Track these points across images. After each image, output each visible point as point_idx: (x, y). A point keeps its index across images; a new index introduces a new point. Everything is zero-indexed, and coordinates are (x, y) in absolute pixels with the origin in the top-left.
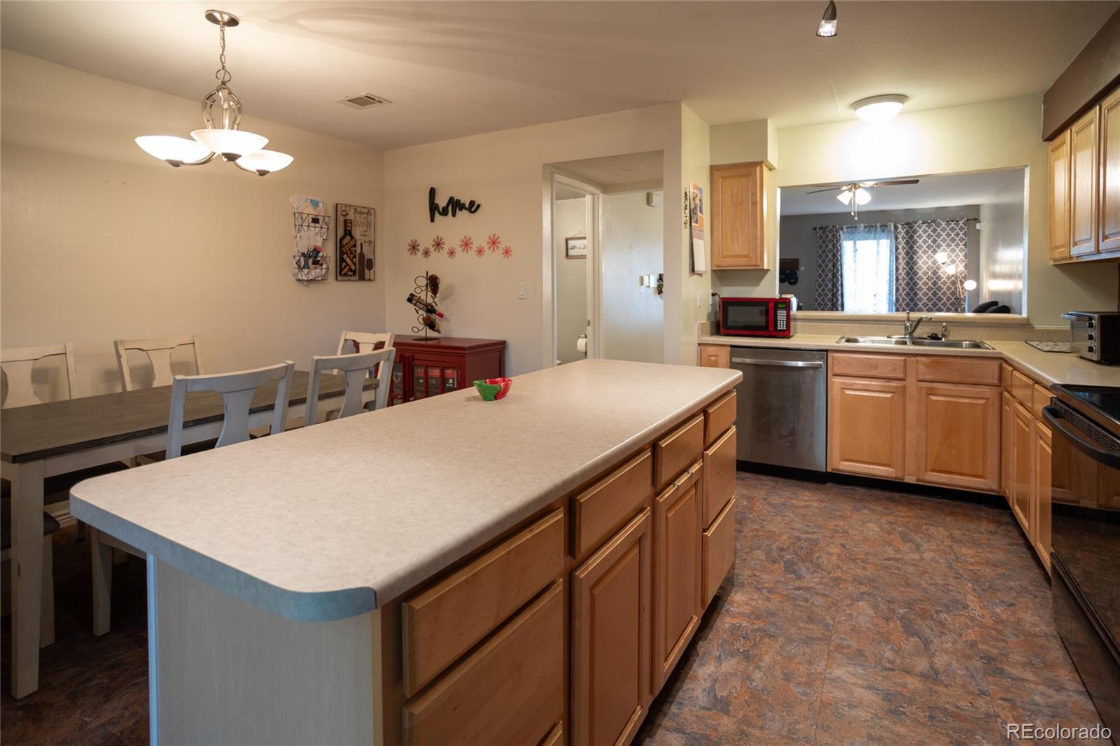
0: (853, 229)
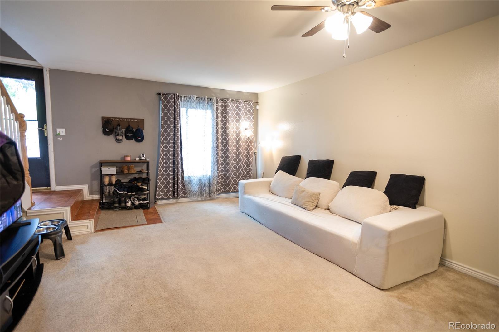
0: (188, 99)
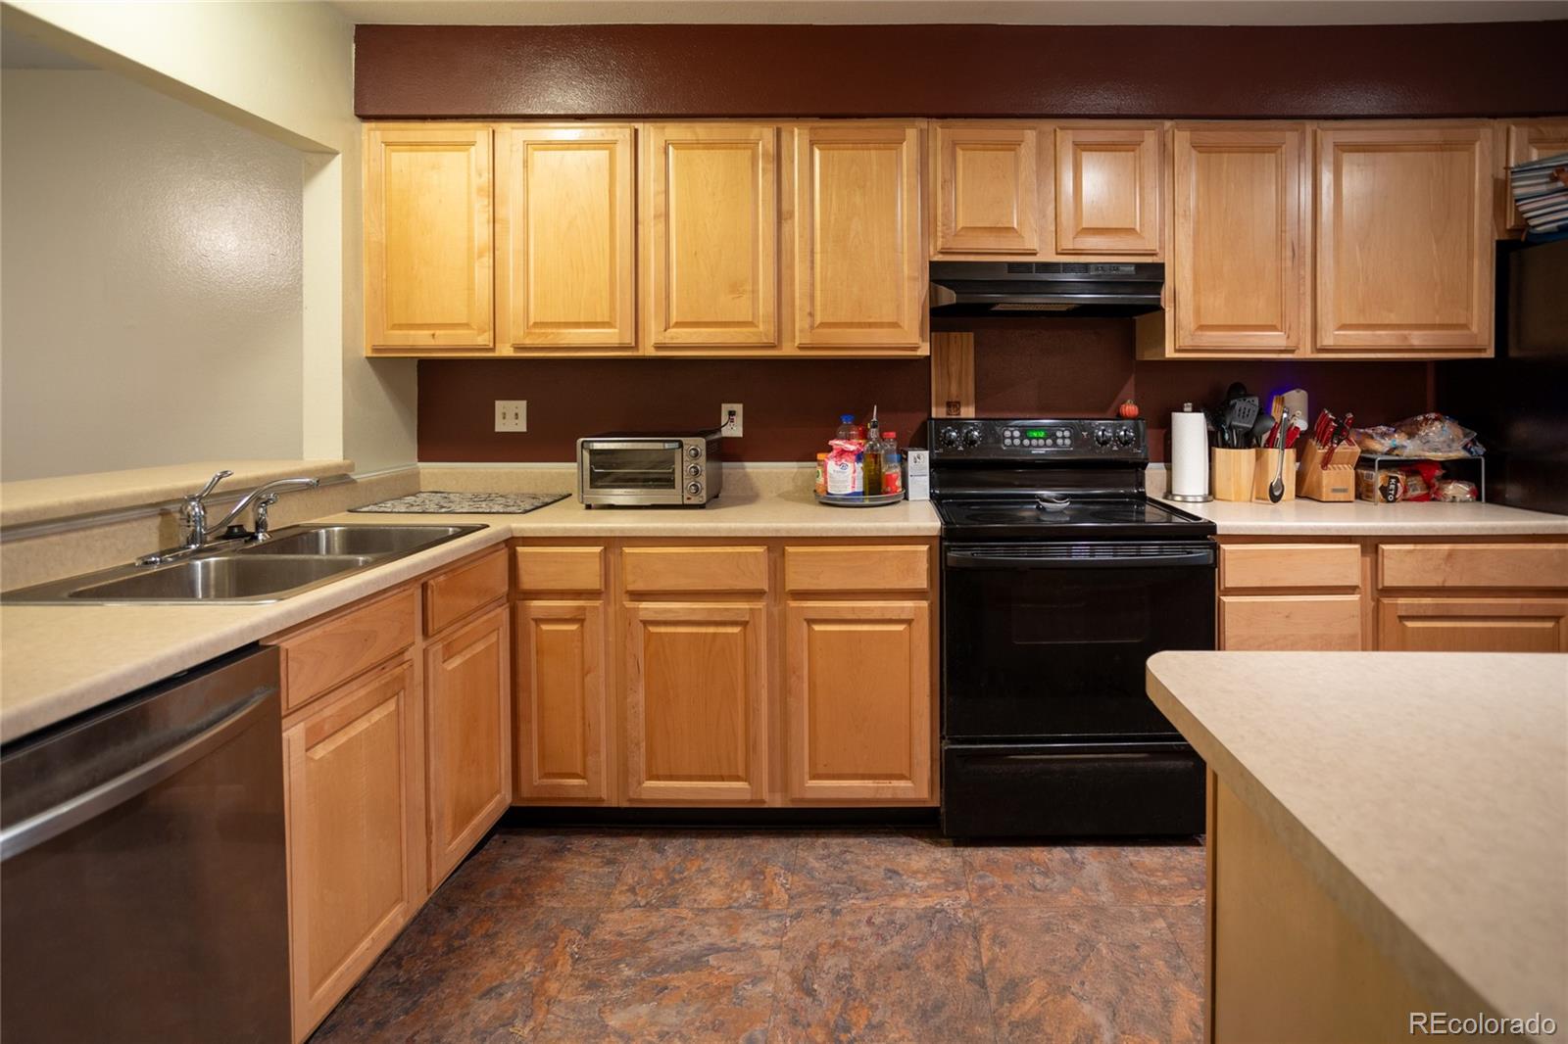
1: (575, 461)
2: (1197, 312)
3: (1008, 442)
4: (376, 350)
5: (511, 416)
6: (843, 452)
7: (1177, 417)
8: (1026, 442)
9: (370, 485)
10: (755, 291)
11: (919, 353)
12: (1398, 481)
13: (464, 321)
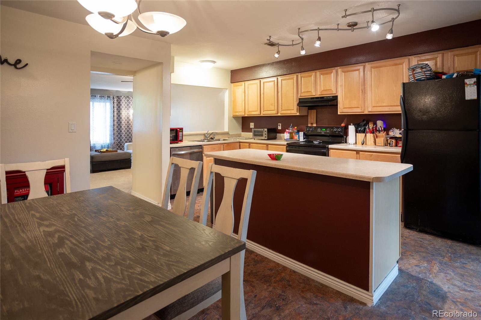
0: (94, 97)
1: (252, 132)
2: (343, 104)
3: (318, 131)
4: (233, 116)
5: (252, 125)
6: (287, 132)
7: (349, 126)
8: (321, 131)
9: (232, 135)
10: (274, 105)
11: (297, 115)
12: (392, 142)
13: (241, 111)
